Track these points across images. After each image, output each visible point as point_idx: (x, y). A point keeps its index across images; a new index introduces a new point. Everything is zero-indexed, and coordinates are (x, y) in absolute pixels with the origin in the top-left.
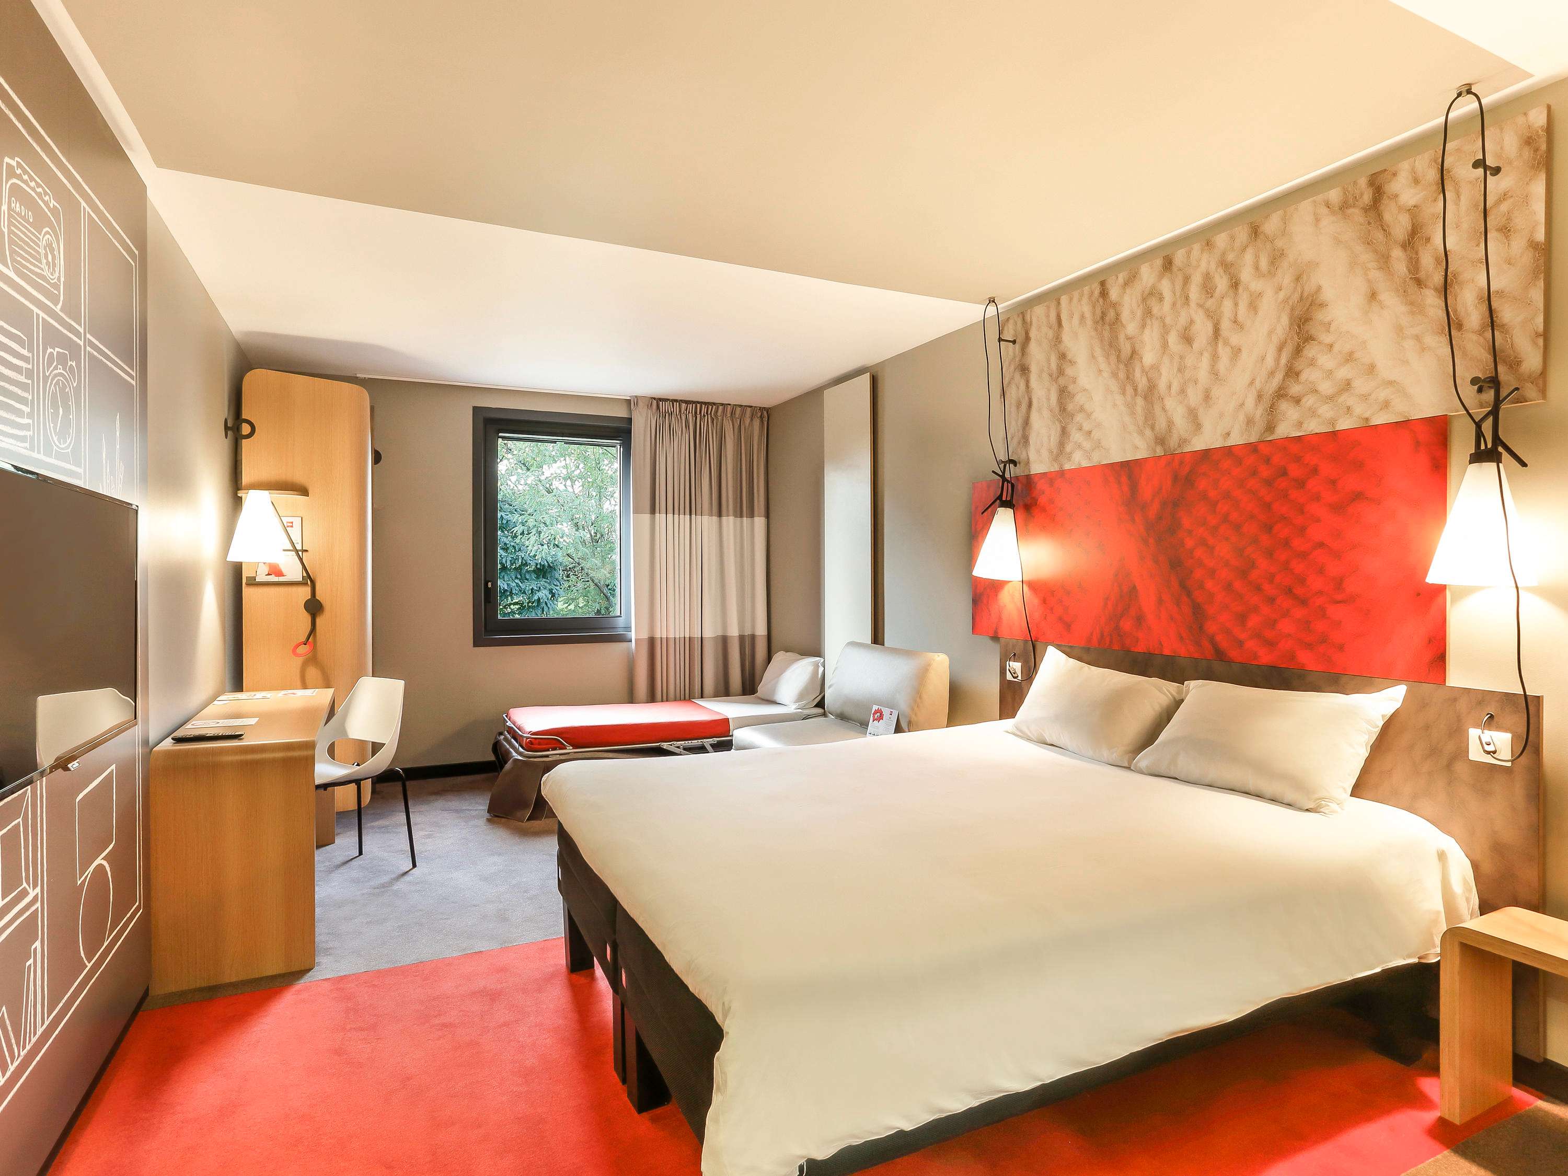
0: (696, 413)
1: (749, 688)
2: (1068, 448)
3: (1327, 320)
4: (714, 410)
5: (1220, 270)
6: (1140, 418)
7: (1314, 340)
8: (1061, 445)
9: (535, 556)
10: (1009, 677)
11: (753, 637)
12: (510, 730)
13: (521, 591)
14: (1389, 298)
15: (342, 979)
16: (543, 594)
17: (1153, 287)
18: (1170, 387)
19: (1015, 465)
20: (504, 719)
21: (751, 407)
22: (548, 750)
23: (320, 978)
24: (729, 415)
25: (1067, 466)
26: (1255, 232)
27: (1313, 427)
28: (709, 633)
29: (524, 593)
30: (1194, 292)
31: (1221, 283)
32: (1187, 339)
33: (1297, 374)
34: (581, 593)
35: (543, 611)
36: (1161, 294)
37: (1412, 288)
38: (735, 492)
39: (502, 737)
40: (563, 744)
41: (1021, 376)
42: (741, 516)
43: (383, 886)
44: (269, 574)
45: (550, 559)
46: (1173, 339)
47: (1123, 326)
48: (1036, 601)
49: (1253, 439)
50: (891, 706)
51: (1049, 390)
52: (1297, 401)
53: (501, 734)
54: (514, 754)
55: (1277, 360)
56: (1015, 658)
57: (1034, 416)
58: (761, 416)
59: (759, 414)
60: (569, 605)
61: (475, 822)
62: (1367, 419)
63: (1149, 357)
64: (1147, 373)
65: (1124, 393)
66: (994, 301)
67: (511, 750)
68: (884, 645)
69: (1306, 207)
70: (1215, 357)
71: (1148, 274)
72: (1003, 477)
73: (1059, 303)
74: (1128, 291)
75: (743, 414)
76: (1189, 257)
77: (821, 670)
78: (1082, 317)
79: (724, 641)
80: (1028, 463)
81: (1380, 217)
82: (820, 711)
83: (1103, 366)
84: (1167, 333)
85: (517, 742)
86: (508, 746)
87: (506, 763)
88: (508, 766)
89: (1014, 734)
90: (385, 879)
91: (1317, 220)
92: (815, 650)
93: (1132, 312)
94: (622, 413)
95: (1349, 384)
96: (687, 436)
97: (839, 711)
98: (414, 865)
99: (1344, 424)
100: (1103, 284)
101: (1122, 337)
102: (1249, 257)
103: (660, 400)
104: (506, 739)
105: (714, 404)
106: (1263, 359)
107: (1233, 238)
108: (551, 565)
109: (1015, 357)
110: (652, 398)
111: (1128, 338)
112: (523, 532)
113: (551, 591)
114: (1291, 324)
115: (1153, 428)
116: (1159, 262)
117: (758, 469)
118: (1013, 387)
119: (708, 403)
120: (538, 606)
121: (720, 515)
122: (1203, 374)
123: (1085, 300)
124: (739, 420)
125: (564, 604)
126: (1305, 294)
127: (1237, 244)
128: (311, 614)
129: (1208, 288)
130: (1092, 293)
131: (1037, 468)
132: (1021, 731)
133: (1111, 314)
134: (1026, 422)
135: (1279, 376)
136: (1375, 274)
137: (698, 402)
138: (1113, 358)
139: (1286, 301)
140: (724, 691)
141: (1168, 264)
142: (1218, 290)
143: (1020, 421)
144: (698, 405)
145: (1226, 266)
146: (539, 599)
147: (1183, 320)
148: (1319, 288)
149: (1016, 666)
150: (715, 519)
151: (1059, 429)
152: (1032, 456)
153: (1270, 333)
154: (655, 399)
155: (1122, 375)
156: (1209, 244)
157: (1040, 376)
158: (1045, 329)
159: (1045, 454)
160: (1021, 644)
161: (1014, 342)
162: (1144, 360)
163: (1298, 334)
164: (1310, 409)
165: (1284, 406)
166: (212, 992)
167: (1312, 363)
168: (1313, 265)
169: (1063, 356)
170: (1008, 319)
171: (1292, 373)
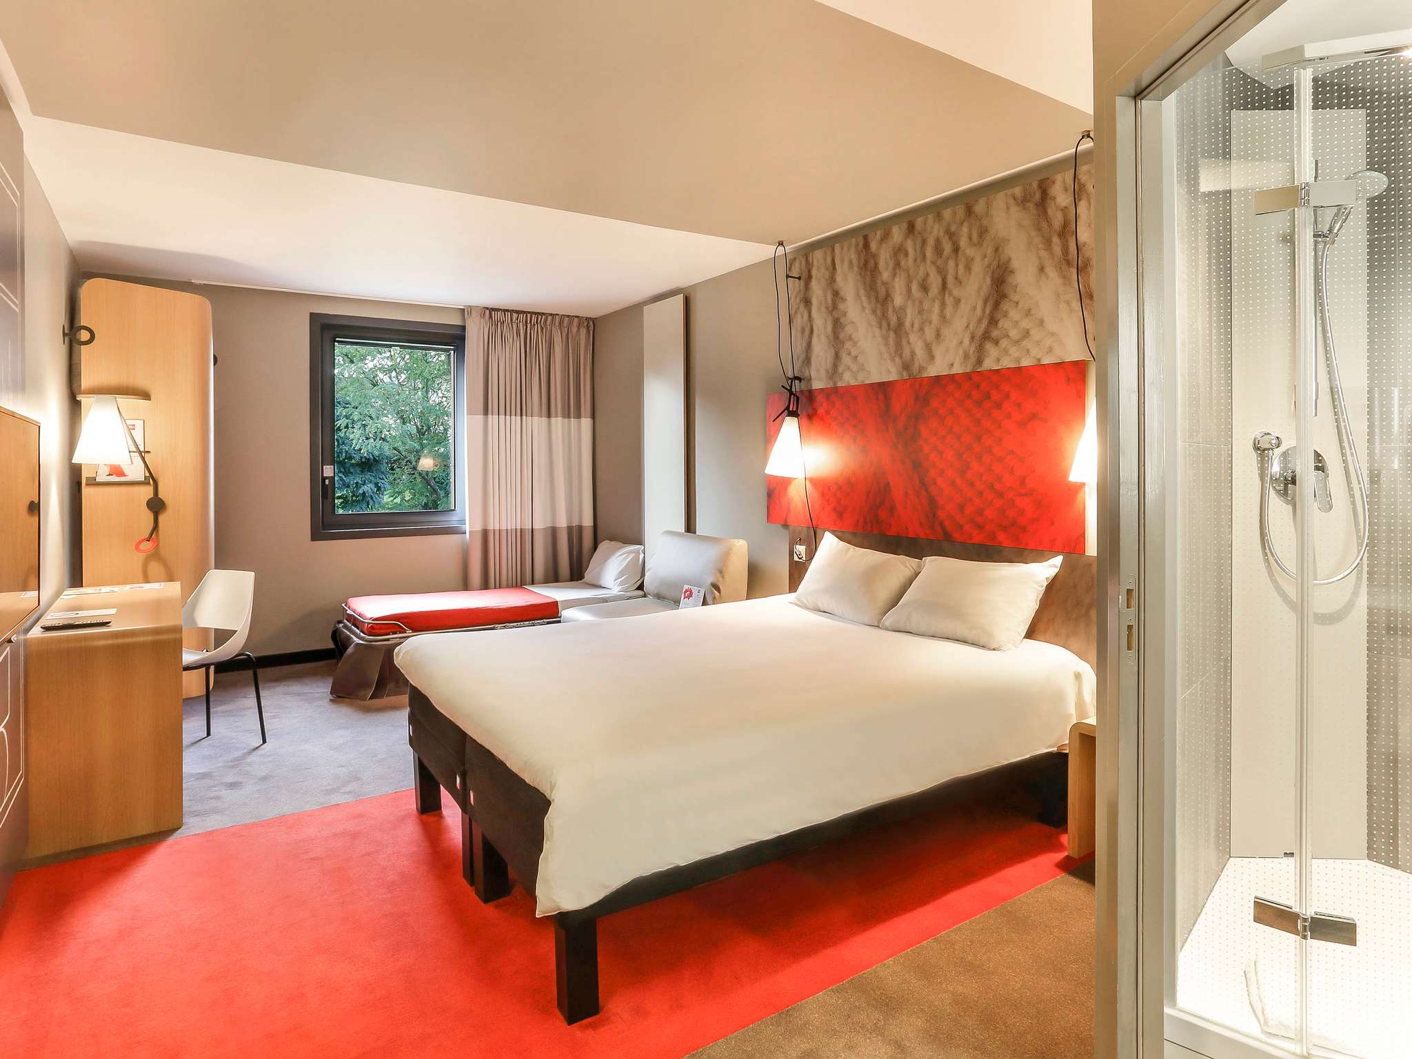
0: (526, 322)
1: (577, 574)
2: (840, 369)
3: (1015, 283)
4: (543, 320)
5: (947, 237)
6: (892, 348)
7: (1007, 298)
8: (835, 366)
9: (360, 449)
10: (796, 559)
11: (580, 528)
12: (351, 618)
13: (344, 485)
14: (1051, 272)
15: (210, 833)
16: (368, 488)
17: (901, 245)
18: (912, 325)
19: (800, 382)
20: (344, 608)
21: (578, 317)
22: (389, 634)
23: (189, 834)
24: (557, 324)
25: (839, 384)
26: (969, 211)
27: (1007, 363)
28: (539, 525)
29: (348, 486)
30: (929, 252)
31: (947, 247)
32: (924, 288)
33: (997, 322)
34: (407, 486)
35: (368, 505)
36: (907, 251)
37: (1065, 267)
38: (563, 396)
39: (341, 625)
40: (404, 629)
41: (805, 306)
42: (569, 417)
43: (236, 759)
44: (110, 475)
45: (377, 453)
46: (914, 287)
47: (880, 273)
48: (816, 495)
49: (968, 371)
50: (698, 585)
51: (826, 321)
52: (996, 343)
53: (340, 622)
54: (355, 639)
55: (984, 311)
56: (801, 542)
57: (815, 340)
58: (587, 326)
59: (586, 324)
60: (395, 498)
61: (320, 703)
62: (1039, 360)
63: (898, 300)
64: (897, 312)
65: (880, 327)
66: (782, 244)
67: (352, 636)
68: (695, 533)
69: (1000, 199)
70: (943, 305)
71: (897, 233)
72: (790, 391)
73: (833, 250)
74: (884, 246)
75: (570, 323)
76: (925, 224)
77: (641, 556)
78: (851, 262)
79: (553, 532)
80: (810, 379)
81: (1045, 212)
82: (640, 593)
83: (866, 305)
84: (911, 282)
85: (358, 628)
86: (348, 633)
87: (345, 649)
88: (350, 650)
89: (796, 605)
90: (237, 754)
91: (1008, 208)
92: (634, 537)
93: (887, 263)
94: (456, 321)
95: (1028, 333)
96: (518, 343)
97: (655, 592)
98: (264, 741)
99: (1025, 363)
100: (866, 237)
101: (879, 282)
102: (965, 230)
103: (493, 309)
104: (346, 627)
105: (544, 314)
106: (975, 308)
107: (954, 213)
108: (377, 458)
109: (800, 291)
110: (484, 308)
111: (883, 284)
112: (347, 424)
113: (376, 485)
114: (992, 284)
115: (901, 356)
116: (905, 226)
117: (584, 374)
118: (799, 316)
119: (538, 313)
120: (363, 500)
121: (549, 416)
122: (935, 317)
123: (853, 250)
124: (566, 329)
125: (389, 497)
126: (1001, 262)
127: (958, 219)
128: (154, 512)
129: (938, 250)
130: (857, 245)
131: (817, 385)
132: (802, 602)
133: (872, 263)
134: (809, 346)
135: (985, 322)
136: (1043, 254)
137: (529, 312)
138: (873, 298)
139: (989, 266)
140: (553, 577)
141: (911, 227)
142: (945, 251)
143: (804, 344)
144: (529, 315)
145: (951, 235)
146: (364, 493)
147: (921, 273)
148: (1010, 259)
149: (801, 549)
150: (545, 420)
151: (833, 354)
152: (813, 374)
153: (980, 289)
154: (487, 308)
155: (879, 313)
156: (939, 216)
157: (819, 309)
158: (823, 270)
159: (823, 373)
160: (805, 530)
161: (799, 278)
162: (895, 302)
163: (997, 292)
164: (1005, 349)
165: (989, 346)
166: (85, 853)
167: (1006, 315)
168: (1006, 241)
169: (836, 294)
170: (795, 259)
171: (993, 321)
